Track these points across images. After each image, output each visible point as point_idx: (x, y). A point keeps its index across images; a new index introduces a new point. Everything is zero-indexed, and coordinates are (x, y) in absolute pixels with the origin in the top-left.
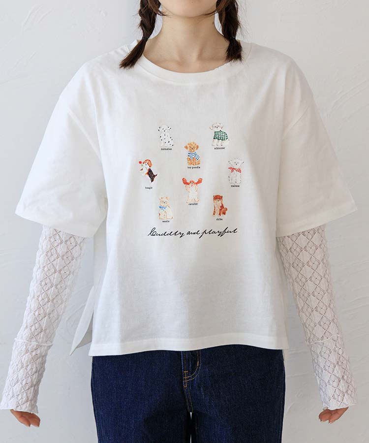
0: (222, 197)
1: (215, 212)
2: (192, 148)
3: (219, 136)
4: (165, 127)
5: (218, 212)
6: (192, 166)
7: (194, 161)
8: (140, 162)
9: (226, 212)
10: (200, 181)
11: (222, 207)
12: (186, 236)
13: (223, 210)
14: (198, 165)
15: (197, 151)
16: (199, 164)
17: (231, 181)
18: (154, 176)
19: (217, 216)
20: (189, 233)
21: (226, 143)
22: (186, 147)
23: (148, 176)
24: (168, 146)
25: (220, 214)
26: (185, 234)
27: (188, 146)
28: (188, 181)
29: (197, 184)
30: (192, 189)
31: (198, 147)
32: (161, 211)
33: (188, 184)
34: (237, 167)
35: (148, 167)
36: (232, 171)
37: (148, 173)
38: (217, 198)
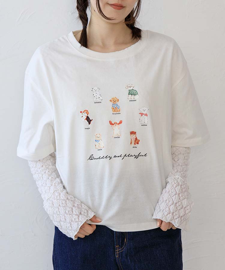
0: (135, 132)
1: (131, 142)
2: (115, 101)
3: (132, 93)
4: (96, 88)
5: (133, 142)
6: (115, 113)
7: (116, 109)
8: (81, 112)
9: (139, 142)
10: (121, 122)
11: (136, 139)
12: (113, 159)
13: (137, 141)
14: (119, 112)
15: (117, 103)
16: (119, 111)
17: (141, 122)
18: (91, 121)
19: (133, 145)
20: (115, 156)
21: (136, 97)
23: (86, 121)
24: (98, 100)
25: (135, 144)
26: (113, 157)
27: (112, 100)
28: (113, 123)
29: (119, 124)
30: (116, 127)
31: (118, 100)
32: (96, 143)
33: (113, 124)
34: (144, 113)
35: (86, 115)
36: (142, 116)
37: (86, 119)
38: (133, 133)
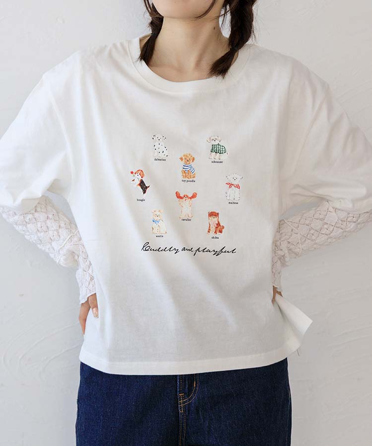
0: (218, 214)
1: (210, 229)
2: (188, 160)
3: (217, 149)
4: (160, 137)
5: (213, 229)
6: (187, 179)
7: (188, 174)
8: (132, 173)
9: (223, 230)
10: (194, 196)
11: (218, 224)
12: (181, 252)
13: (219, 228)
14: (193, 179)
15: (192, 164)
16: (194, 177)
17: (228, 198)
18: (147, 187)
19: (212, 234)
20: (184, 249)
21: (223, 157)
22: (181, 159)
23: (139, 187)
24: (162, 156)
25: (216, 232)
26: (180, 250)
27: (183, 158)
28: (181, 195)
29: (191, 198)
30: (186, 203)
31: (194, 159)
32: (154, 225)
33: (181, 198)
34: (235, 183)
35: (140, 178)
36: (230, 187)
37: (140, 185)
38: (213, 214)
